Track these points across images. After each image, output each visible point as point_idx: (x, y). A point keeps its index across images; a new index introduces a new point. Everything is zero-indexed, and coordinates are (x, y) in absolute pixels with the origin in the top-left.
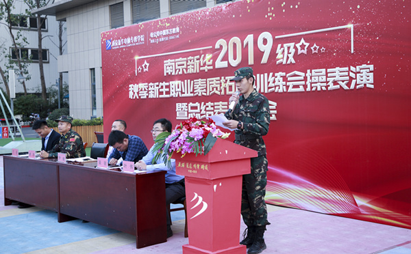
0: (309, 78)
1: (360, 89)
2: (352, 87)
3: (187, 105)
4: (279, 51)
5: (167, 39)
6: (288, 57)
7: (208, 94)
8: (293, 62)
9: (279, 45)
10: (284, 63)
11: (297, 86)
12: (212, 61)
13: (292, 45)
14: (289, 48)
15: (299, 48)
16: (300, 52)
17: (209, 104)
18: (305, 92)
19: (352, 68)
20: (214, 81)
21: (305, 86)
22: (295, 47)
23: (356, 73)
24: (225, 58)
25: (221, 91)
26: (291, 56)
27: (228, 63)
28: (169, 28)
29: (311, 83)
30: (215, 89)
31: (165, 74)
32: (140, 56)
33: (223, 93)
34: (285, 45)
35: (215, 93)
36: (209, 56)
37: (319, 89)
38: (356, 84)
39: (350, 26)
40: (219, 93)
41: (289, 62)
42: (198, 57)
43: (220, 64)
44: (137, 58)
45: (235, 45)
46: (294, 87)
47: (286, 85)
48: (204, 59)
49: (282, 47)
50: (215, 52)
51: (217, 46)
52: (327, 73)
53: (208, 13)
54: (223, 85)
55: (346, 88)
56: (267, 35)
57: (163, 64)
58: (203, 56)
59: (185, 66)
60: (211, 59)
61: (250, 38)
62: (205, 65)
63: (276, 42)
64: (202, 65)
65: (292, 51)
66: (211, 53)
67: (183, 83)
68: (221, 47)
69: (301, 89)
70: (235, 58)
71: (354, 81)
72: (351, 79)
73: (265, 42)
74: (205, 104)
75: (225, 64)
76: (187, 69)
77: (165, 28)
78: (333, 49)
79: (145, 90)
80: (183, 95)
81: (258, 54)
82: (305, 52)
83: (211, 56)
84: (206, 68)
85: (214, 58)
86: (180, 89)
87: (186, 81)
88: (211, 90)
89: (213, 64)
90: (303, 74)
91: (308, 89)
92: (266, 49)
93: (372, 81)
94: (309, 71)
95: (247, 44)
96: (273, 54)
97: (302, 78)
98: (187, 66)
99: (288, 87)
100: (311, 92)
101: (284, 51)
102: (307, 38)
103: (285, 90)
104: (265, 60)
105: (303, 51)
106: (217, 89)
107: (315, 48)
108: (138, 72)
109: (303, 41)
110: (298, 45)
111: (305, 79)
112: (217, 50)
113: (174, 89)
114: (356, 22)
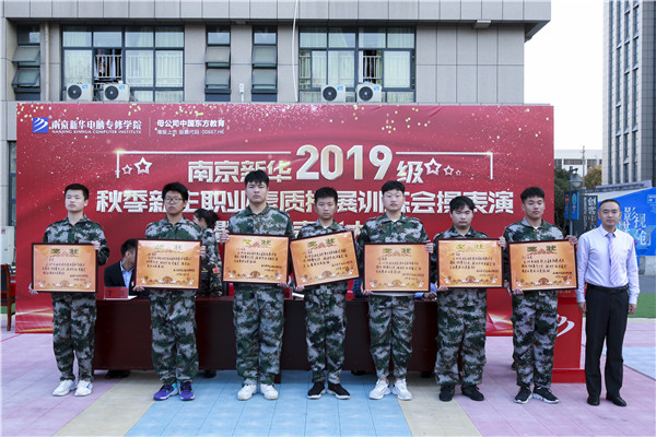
0: (440, 200)
1: (499, 213)
2: (491, 211)
4: (401, 167)
5: (197, 132)
6: (413, 177)
8: (421, 181)
9: (402, 163)
10: (408, 181)
11: (426, 208)
12: (289, 170)
13: (419, 164)
14: (415, 167)
15: (429, 169)
16: (429, 172)
18: (436, 214)
19: (491, 194)
20: (293, 195)
21: (436, 208)
22: (423, 166)
23: (495, 199)
24: (316, 167)
25: (306, 208)
26: (418, 175)
27: (320, 174)
28: (201, 118)
29: (443, 206)
30: (294, 205)
31: (190, 180)
32: (128, 150)
33: (309, 210)
34: (410, 163)
35: (294, 210)
36: (282, 164)
38: (495, 209)
39: (490, 154)
40: (301, 210)
41: (414, 181)
42: (263, 162)
43: (305, 175)
44: (120, 152)
45: (332, 155)
46: (421, 208)
47: (410, 206)
48: (274, 166)
49: (405, 164)
50: (297, 160)
51: (301, 151)
53: (284, 110)
54: (310, 200)
55: (484, 212)
56: (385, 150)
57: (187, 165)
58: (272, 162)
59: (236, 172)
60: (289, 167)
61: (357, 150)
62: (276, 173)
63: (396, 159)
65: (420, 170)
66: (288, 160)
67: (229, 194)
68: (308, 154)
69: (431, 210)
70: (332, 169)
71: (493, 206)
72: (490, 203)
73: (381, 156)
75: (315, 176)
76: (239, 177)
78: (470, 173)
79: (139, 200)
80: (230, 211)
81: (370, 169)
82: (436, 172)
83: (288, 163)
84: (279, 178)
85: (295, 168)
86: (224, 202)
87: (236, 192)
88: (287, 205)
89: (293, 174)
90: (433, 195)
91: (440, 211)
92: (383, 167)
93: (511, 206)
94: (440, 193)
95: (353, 156)
96: (393, 170)
97: (432, 199)
98: (240, 172)
99: (412, 208)
100: (443, 214)
101: (407, 169)
102: (438, 159)
103: (408, 211)
104: (380, 176)
105: (433, 172)
106: (298, 205)
107: (448, 170)
108: (122, 172)
109: (433, 161)
110: (427, 165)
111: (436, 200)
112: (300, 157)
113: (210, 201)
114: (495, 150)
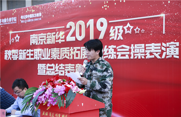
0: (132, 50)
1: (169, 58)
2: (163, 57)
3: (46, 66)
4: (112, 31)
5: (33, 20)
6: (118, 36)
7: (61, 59)
8: (122, 38)
9: (112, 27)
10: (115, 39)
11: (124, 55)
12: (64, 36)
13: (121, 27)
14: (119, 29)
15: (126, 30)
16: (126, 32)
17: (62, 65)
18: (130, 60)
19: (164, 44)
20: (65, 50)
21: (130, 55)
22: (123, 29)
23: (166, 48)
24: (74, 34)
25: (70, 57)
26: (120, 35)
27: (76, 38)
28: (34, 13)
29: (134, 54)
30: (66, 55)
31: (31, 44)
32: (13, 31)
33: (71, 58)
34: (116, 27)
35: (65, 58)
36: (62, 33)
37: (139, 58)
38: (166, 55)
39: (163, 15)
40: (68, 58)
41: (118, 39)
42: (54, 33)
43: (70, 39)
44: (11, 32)
45: (80, 26)
46: (122, 55)
47: (116, 54)
48: (58, 34)
49: (114, 28)
50: (67, 31)
51: (68, 26)
52: (145, 47)
53: (62, 4)
54: (72, 53)
55: (159, 57)
56: (103, 20)
57: (30, 37)
58: (58, 32)
59: (45, 39)
60: (64, 35)
61: (91, 22)
62: (59, 39)
63: (109, 25)
64: (57, 38)
65: (121, 31)
66: (63, 31)
67: (43, 50)
68: (71, 27)
69: (127, 57)
70: (80, 35)
71: (164, 53)
72: (163, 51)
73: (102, 24)
74: (58, 65)
75: (73, 39)
76: (46, 41)
77: (31, 13)
78: (150, 31)
79: (16, 54)
80: (43, 59)
81: (97, 33)
82: (130, 32)
83: (63, 33)
84: (60, 41)
85: (66, 35)
86: (41, 55)
87: (45, 49)
88: (63, 55)
89: (65, 39)
90: (128, 47)
91: (132, 57)
92: (103, 30)
93: (177, 53)
94: (132, 45)
95: (89, 26)
96: (107, 33)
97: (128, 50)
98: (46, 39)
99: (117, 56)
100: (134, 59)
101: (115, 31)
102: (132, 23)
103: (115, 58)
104: (101, 37)
105: (128, 32)
106: (67, 55)
107: (137, 30)
108: (11, 42)
109: (128, 25)
110: (125, 28)
111: (130, 50)
112: (68, 29)
113: (37, 54)
114: (167, 12)
